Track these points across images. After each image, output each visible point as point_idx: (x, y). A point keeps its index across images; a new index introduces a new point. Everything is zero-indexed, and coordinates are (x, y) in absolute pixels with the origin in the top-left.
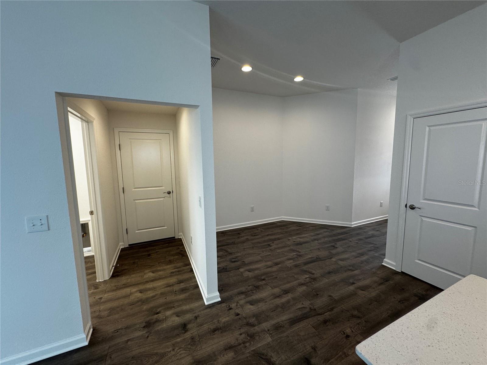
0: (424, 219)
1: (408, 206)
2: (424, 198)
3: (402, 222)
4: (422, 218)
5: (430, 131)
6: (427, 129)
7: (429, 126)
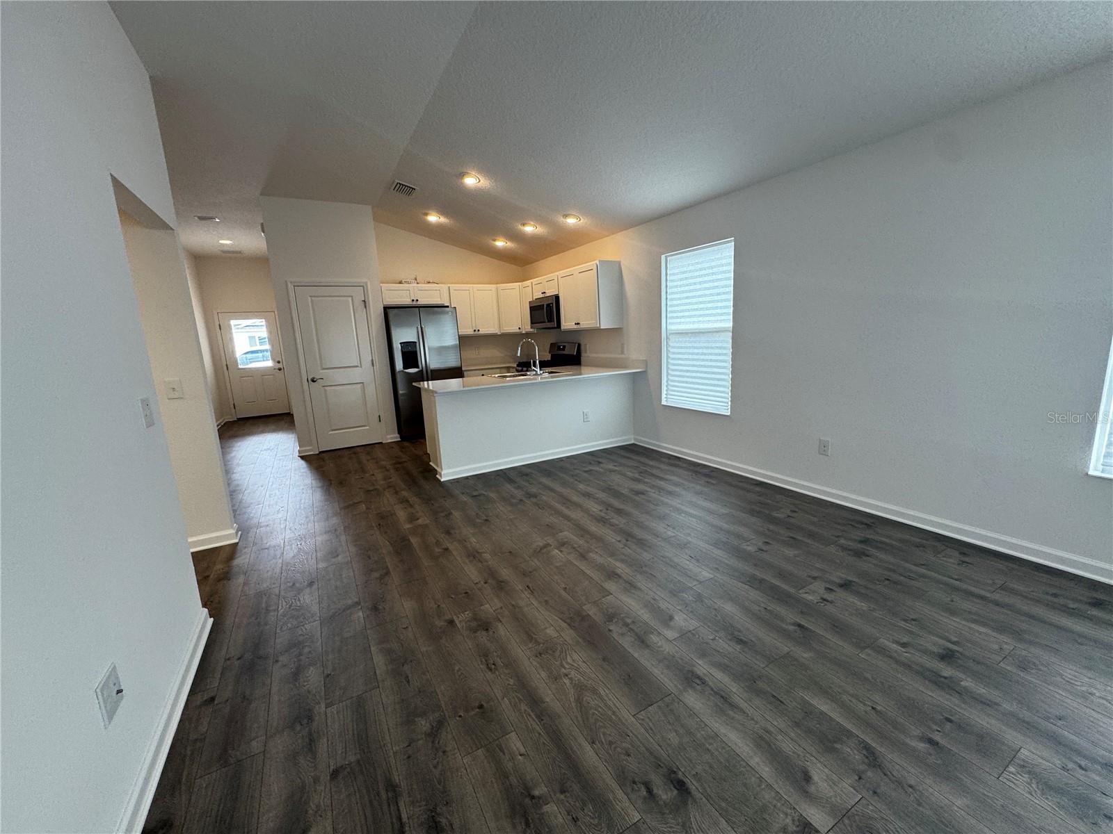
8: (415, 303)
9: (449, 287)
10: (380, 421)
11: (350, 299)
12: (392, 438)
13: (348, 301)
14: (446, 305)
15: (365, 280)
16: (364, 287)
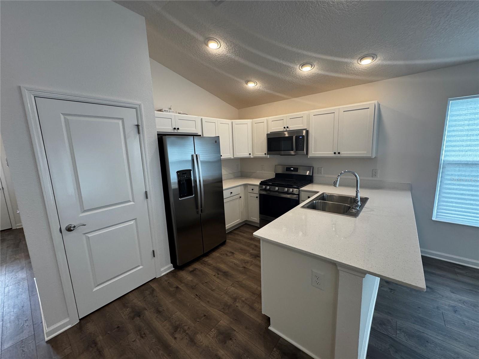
0: (90, 235)
1: (63, 229)
2: (83, 211)
3: (61, 255)
4: (86, 236)
5: (66, 121)
6: (62, 117)
7: (63, 114)
8: (176, 131)
9: (202, 119)
10: (154, 256)
11: (120, 122)
12: (165, 270)
13: (119, 124)
14: (199, 134)
15: (139, 102)
16: (137, 109)
